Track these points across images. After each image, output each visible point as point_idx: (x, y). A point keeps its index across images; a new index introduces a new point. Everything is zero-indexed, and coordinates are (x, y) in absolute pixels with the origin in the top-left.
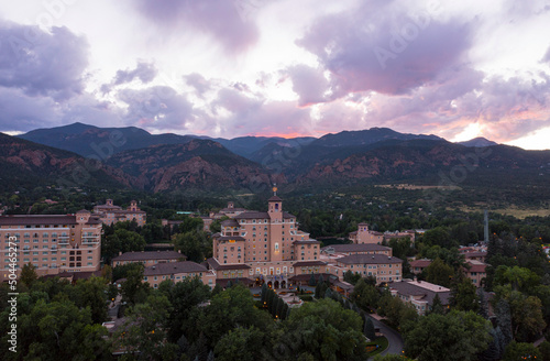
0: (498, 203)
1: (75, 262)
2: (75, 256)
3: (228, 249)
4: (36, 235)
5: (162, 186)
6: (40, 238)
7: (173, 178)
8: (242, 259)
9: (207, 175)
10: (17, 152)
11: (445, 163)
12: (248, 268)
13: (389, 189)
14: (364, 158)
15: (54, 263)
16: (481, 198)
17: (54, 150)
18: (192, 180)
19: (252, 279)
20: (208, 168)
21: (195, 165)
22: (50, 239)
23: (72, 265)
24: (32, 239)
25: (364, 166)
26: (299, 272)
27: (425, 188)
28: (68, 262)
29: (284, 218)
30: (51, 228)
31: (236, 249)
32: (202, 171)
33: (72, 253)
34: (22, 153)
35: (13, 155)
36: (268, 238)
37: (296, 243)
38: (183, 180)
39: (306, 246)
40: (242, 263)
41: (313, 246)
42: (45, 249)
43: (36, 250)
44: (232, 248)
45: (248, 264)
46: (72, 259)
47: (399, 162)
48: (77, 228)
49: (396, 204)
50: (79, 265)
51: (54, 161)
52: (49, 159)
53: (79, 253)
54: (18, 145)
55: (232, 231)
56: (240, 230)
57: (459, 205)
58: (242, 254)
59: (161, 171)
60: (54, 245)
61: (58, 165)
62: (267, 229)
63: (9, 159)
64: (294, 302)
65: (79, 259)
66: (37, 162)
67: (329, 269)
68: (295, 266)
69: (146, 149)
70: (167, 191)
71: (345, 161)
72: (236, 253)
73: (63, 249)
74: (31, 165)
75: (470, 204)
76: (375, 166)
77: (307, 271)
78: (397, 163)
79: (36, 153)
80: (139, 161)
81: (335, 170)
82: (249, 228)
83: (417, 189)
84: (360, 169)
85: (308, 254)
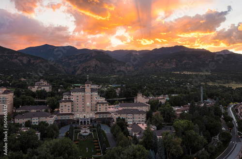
0: (227, 81)
3: (63, 106)
5: (78, 72)
7: (83, 69)
8: (70, 110)
9: (98, 67)
10: (16, 58)
11: (206, 62)
12: (73, 114)
13: (178, 74)
14: (169, 60)
17: (32, 56)
18: (92, 69)
19: (75, 119)
20: (99, 65)
21: (93, 63)
25: (169, 63)
26: (98, 116)
27: (194, 73)
29: (92, 91)
31: (67, 106)
32: (96, 65)
34: (18, 58)
35: (15, 59)
36: (84, 100)
37: (98, 103)
38: (88, 69)
39: (101, 105)
40: (70, 112)
41: (105, 105)
44: (65, 106)
45: (73, 113)
47: (185, 61)
49: (178, 81)
51: (32, 61)
52: (30, 60)
54: (17, 54)
55: (67, 97)
56: (71, 97)
57: (208, 81)
58: (70, 108)
59: (79, 65)
61: (33, 63)
62: (84, 96)
63: (13, 60)
64: (85, 132)
66: (25, 62)
68: (96, 114)
69: (74, 56)
70: (81, 74)
71: (160, 61)
74: (22, 63)
75: (214, 81)
76: (174, 63)
77: (101, 116)
78: (184, 62)
79: (24, 58)
80: (70, 61)
81: (156, 65)
82: (75, 96)
83: (190, 74)
84: (167, 64)
85: (102, 108)
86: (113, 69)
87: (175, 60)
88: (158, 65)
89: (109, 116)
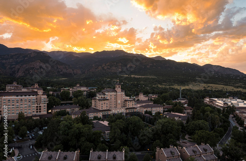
0: (170, 83)
1: (39, 111)
2: (39, 108)
3: (103, 103)
4: (21, 100)
6: (23, 101)
8: (108, 107)
9: (43, 69)
11: (148, 67)
12: (110, 110)
13: (128, 77)
14: (115, 63)
15: (30, 111)
16: (164, 82)
18: (36, 71)
19: (112, 114)
20: (44, 66)
21: (37, 64)
22: (28, 101)
23: (37, 112)
24: (19, 101)
26: (128, 111)
27: (143, 77)
28: (35, 110)
29: (122, 91)
30: (28, 97)
32: (41, 67)
33: (37, 107)
36: (116, 99)
37: (126, 101)
38: (31, 71)
39: (129, 102)
40: (108, 109)
41: (132, 102)
42: (26, 106)
43: (21, 106)
44: (105, 103)
46: (37, 109)
48: (38, 96)
49: (133, 84)
50: (40, 112)
53: (40, 107)
55: (103, 96)
56: (106, 96)
58: (108, 105)
59: (18, 67)
60: (29, 104)
62: (116, 96)
65: (40, 109)
67: (138, 110)
68: (126, 109)
69: (8, 55)
71: (107, 64)
72: (106, 105)
73: (33, 105)
75: (160, 84)
76: (120, 67)
77: (130, 111)
78: (129, 66)
80: (4, 61)
81: (103, 68)
82: (109, 95)
83: (140, 78)
84: (114, 68)
85: (131, 105)
86: (59, 72)
87: (121, 64)
88: (105, 68)
89: (135, 110)
